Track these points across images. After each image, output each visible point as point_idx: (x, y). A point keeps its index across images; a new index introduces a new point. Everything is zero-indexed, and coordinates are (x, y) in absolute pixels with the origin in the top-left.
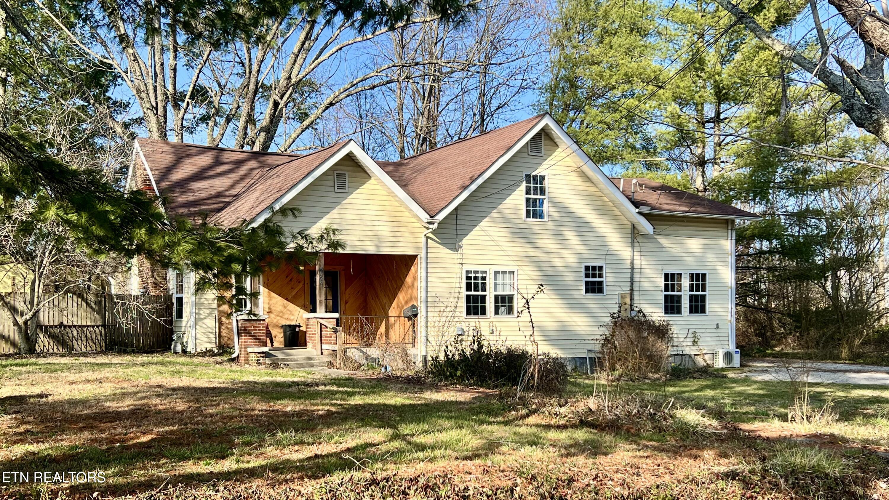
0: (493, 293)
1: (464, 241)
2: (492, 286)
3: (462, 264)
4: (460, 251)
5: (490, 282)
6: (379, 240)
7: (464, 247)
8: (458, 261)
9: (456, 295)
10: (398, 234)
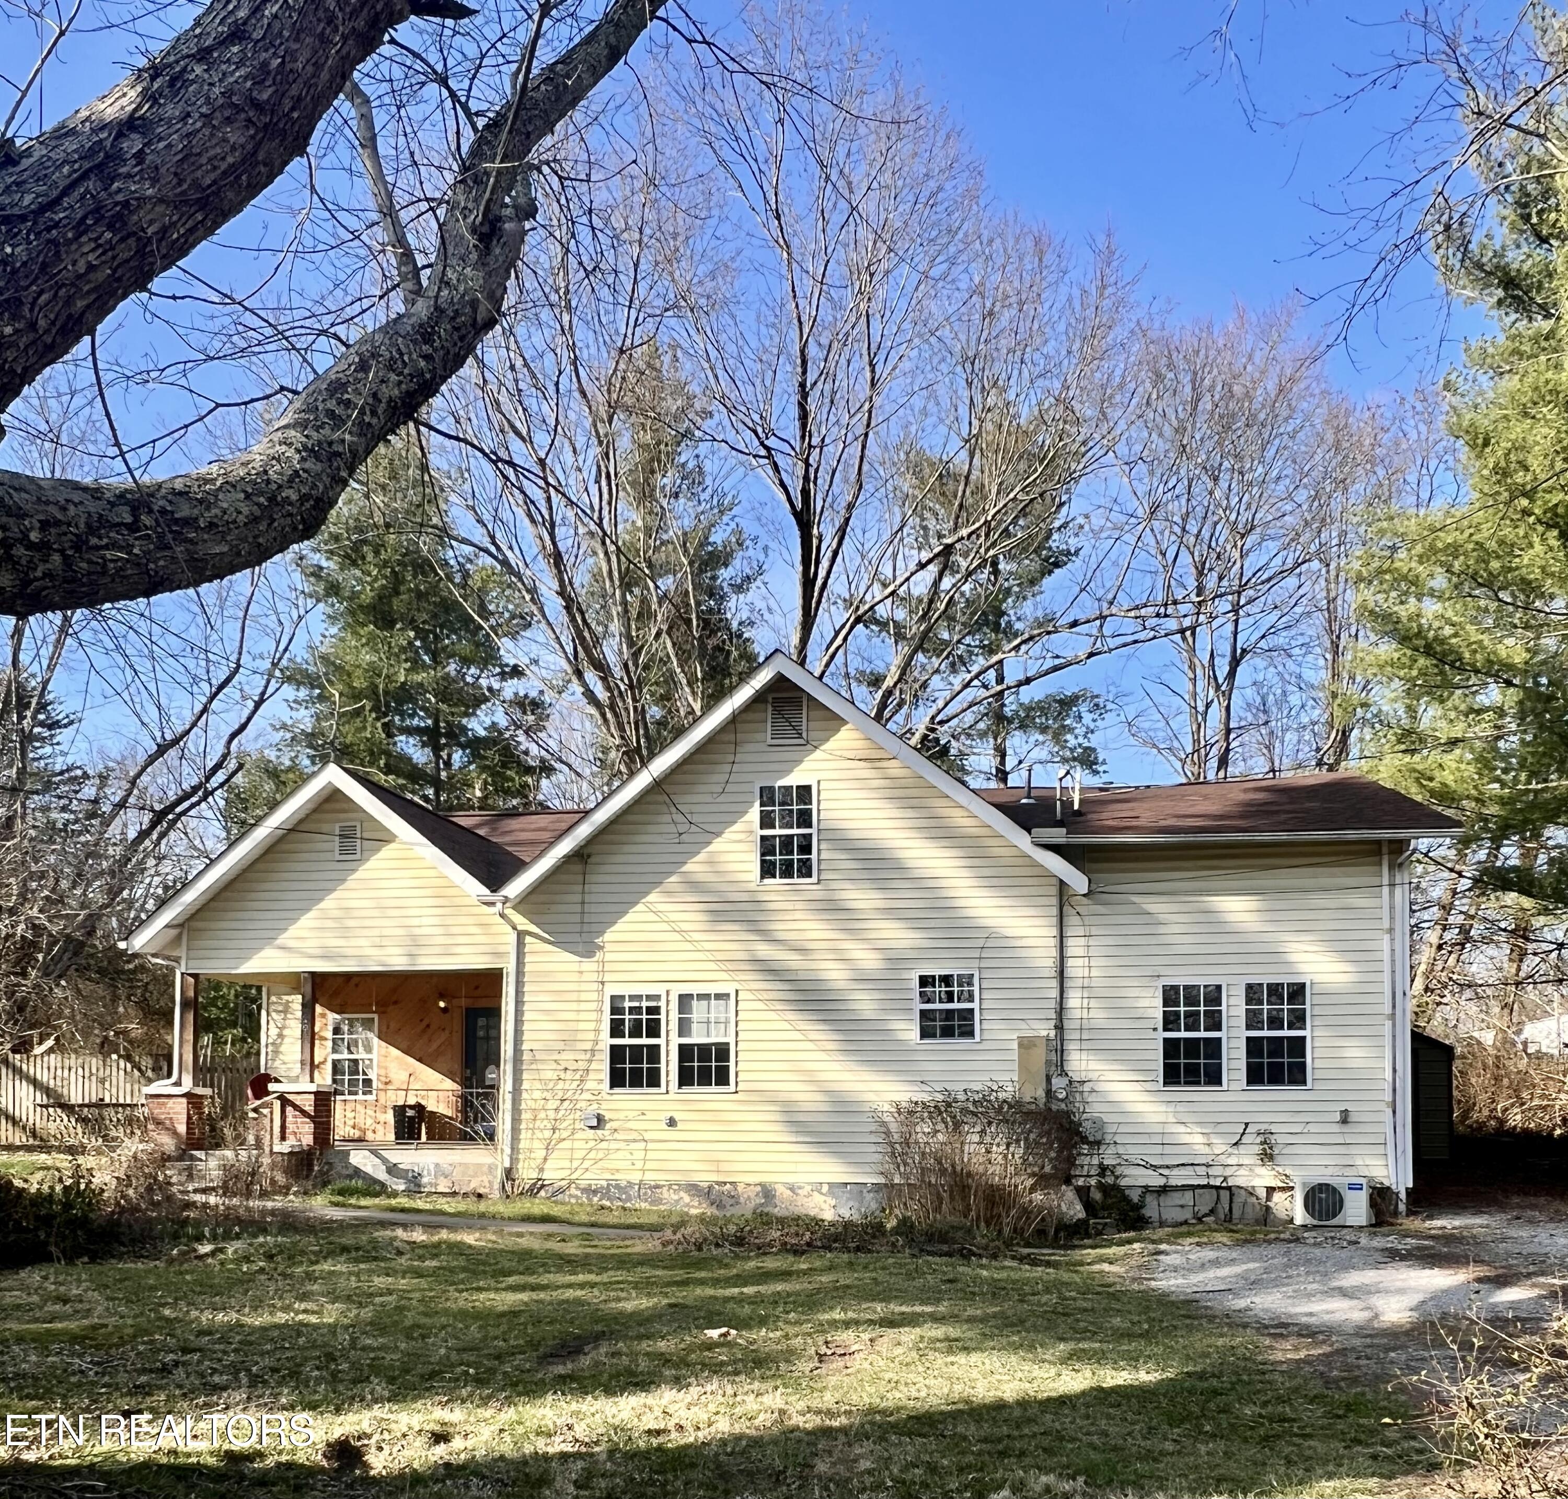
0: (676, 1041)
1: (608, 936)
2: (674, 1026)
3: (603, 983)
4: (599, 955)
5: (670, 1018)
6: (415, 943)
7: (608, 947)
8: (594, 977)
9: (588, 1046)
10: (455, 930)
